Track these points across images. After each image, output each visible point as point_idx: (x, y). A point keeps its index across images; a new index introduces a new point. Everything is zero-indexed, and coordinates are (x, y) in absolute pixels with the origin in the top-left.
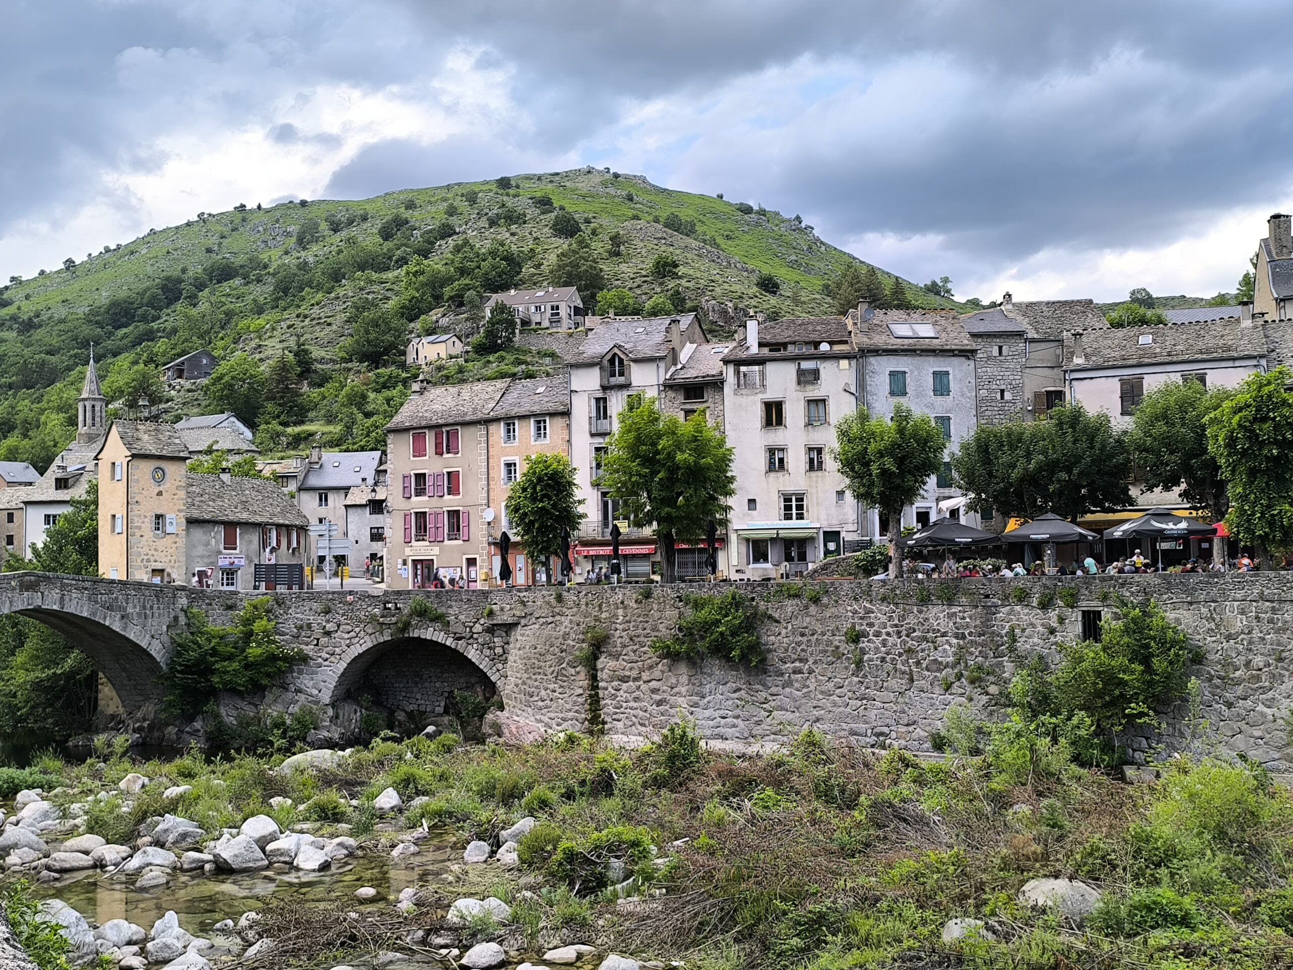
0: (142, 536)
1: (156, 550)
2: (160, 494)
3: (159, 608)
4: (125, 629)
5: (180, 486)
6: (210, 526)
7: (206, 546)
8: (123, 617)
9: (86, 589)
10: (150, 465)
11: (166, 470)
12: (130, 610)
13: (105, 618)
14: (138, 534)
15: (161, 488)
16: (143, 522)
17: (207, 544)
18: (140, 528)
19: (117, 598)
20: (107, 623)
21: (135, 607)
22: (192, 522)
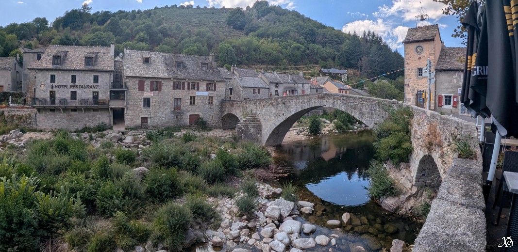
0: (410, 78)
1: (418, 85)
2: (420, 58)
3: (380, 111)
4: (361, 118)
5: (431, 54)
6: (453, 73)
7: (450, 83)
8: (360, 113)
9: (344, 100)
10: (415, 45)
11: (423, 47)
12: (364, 110)
13: (352, 113)
14: (408, 78)
15: (420, 56)
16: (411, 72)
17: (450, 82)
18: (409, 75)
19: (357, 105)
20: (353, 115)
21: (367, 109)
22: (438, 71)
